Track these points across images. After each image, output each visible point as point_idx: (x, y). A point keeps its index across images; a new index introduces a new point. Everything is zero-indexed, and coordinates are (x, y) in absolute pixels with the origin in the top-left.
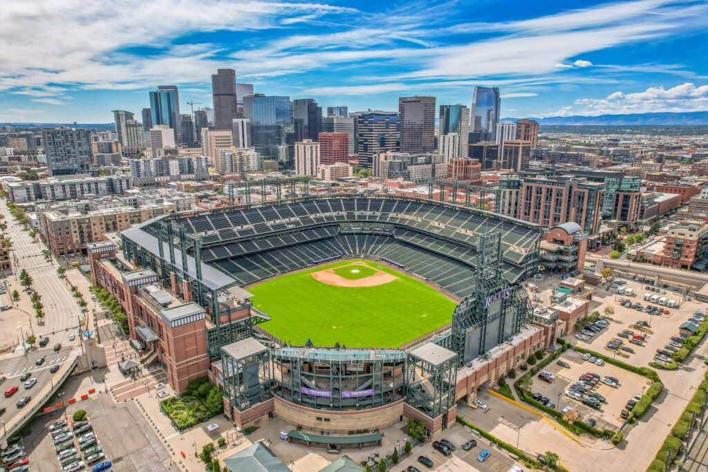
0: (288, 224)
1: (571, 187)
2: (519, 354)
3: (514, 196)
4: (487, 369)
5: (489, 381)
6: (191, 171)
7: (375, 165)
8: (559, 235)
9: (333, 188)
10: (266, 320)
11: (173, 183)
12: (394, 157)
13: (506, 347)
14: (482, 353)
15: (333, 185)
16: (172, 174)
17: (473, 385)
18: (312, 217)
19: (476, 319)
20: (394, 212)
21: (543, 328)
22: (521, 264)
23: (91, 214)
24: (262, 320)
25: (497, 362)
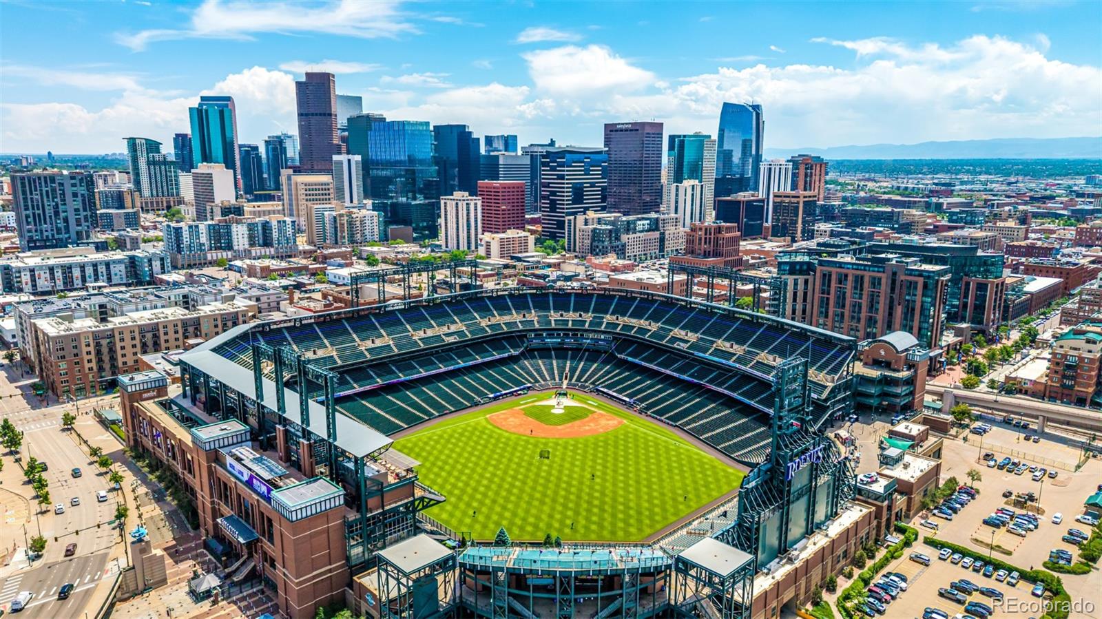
0: (447, 335)
1: (894, 274)
2: (840, 552)
3: (801, 287)
4: (793, 577)
5: (797, 595)
6: (267, 243)
7: (569, 234)
8: (883, 353)
9: (506, 272)
10: (438, 502)
11: (238, 263)
12: (599, 221)
13: (819, 541)
14: (782, 551)
15: (506, 266)
16: (236, 248)
17: (774, 604)
18: (484, 323)
19: (774, 497)
20: (613, 314)
21: (874, 508)
22: (826, 400)
23: (116, 322)
24: (432, 503)
25: (808, 566)
